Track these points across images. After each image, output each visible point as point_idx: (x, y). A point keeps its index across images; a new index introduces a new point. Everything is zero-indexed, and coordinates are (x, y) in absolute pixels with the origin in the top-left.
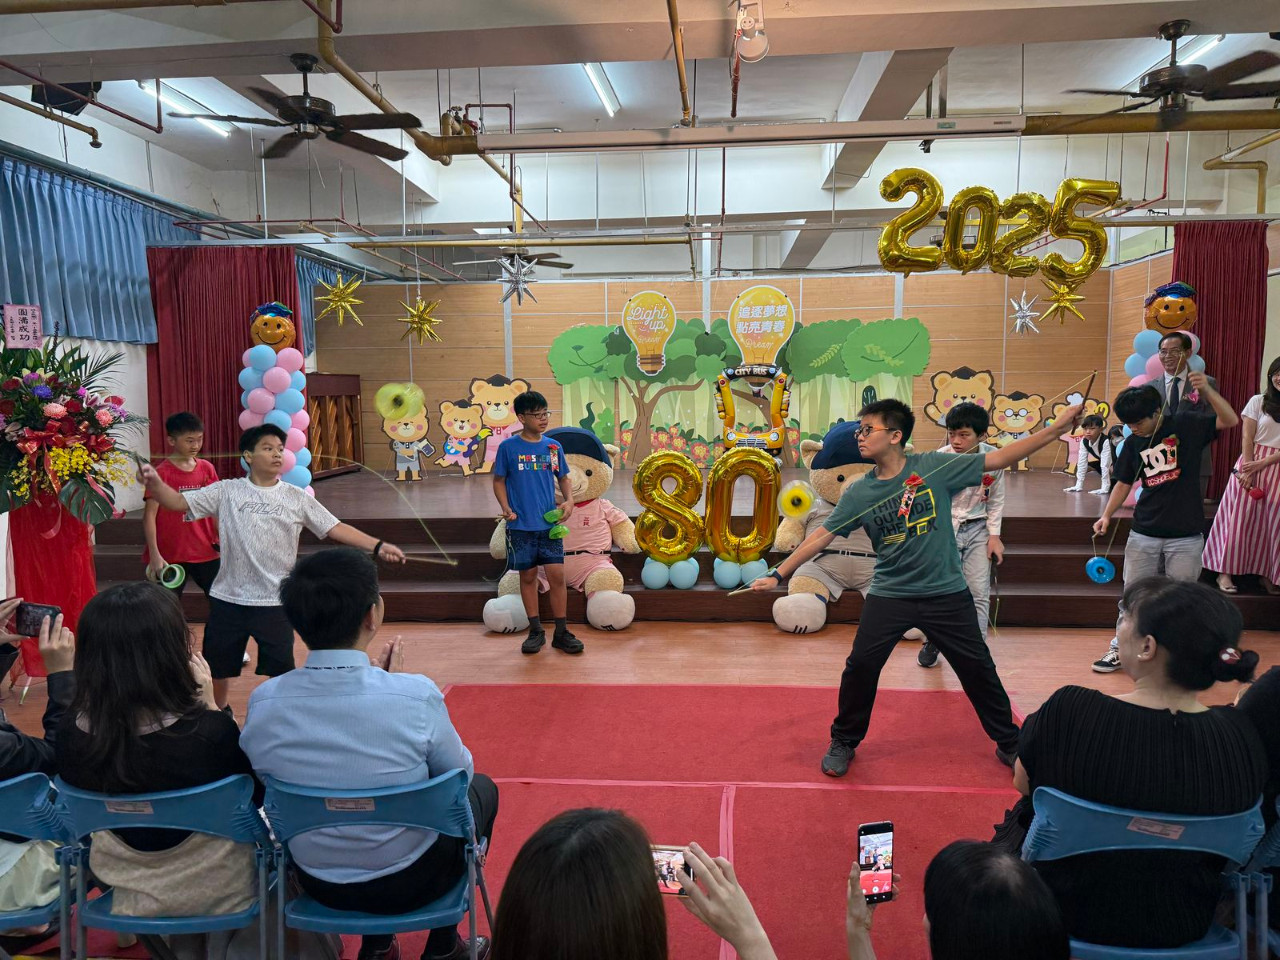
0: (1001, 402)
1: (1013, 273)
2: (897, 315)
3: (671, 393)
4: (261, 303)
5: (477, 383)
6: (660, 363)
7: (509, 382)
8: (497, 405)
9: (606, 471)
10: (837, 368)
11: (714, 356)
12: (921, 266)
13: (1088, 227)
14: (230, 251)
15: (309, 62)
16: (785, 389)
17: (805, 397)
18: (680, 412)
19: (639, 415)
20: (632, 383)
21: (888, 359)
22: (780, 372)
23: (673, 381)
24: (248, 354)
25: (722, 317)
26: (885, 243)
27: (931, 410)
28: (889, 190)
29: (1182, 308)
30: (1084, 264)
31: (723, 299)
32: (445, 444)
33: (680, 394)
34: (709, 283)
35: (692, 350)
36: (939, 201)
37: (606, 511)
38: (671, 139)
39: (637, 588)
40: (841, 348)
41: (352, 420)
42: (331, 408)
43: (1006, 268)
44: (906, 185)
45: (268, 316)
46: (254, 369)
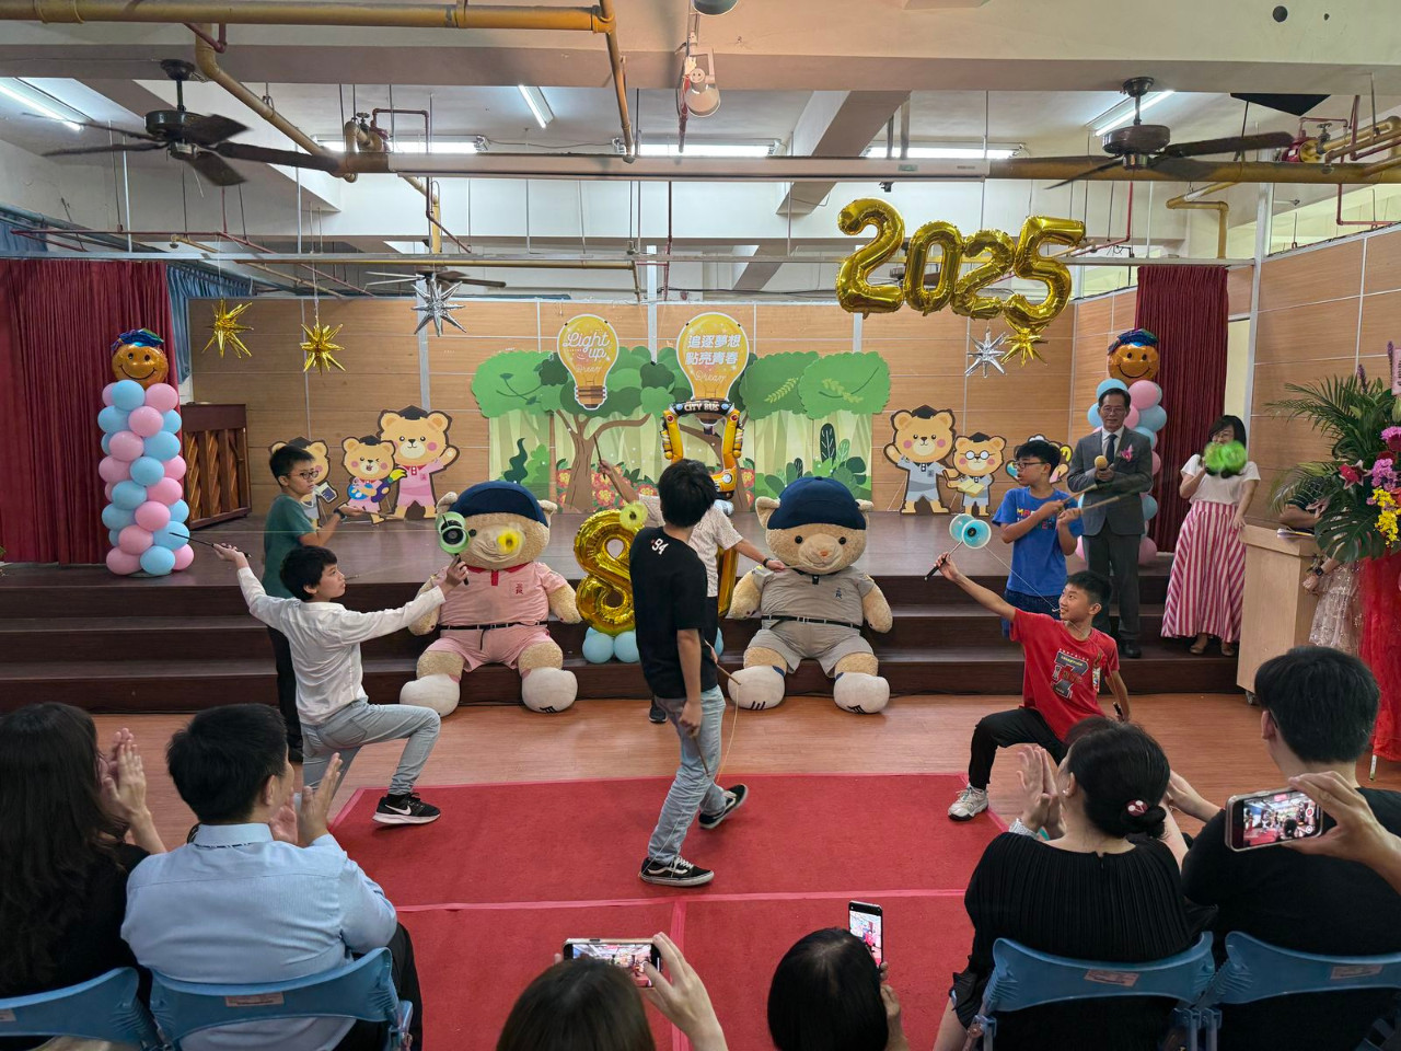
0: (961, 444)
1: (976, 315)
2: (857, 348)
3: (614, 429)
4: (123, 330)
5: (387, 416)
6: (601, 396)
7: (426, 415)
8: (412, 441)
9: (543, 531)
10: (794, 404)
11: (661, 389)
12: (880, 306)
13: (1052, 268)
14: (86, 266)
15: (184, 71)
16: (738, 426)
17: (760, 435)
18: (624, 452)
19: (578, 452)
20: (570, 418)
21: (847, 396)
22: (732, 409)
23: (616, 416)
24: (110, 391)
25: (669, 345)
26: (844, 280)
27: (891, 451)
28: (848, 222)
29: (1145, 357)
30: (1048, 306)
31: (671, 325)
32: (350, 487)
33: (624, 431)
34: (655, 307)
35: (637, 382)
36: (900, 235)
37: (542, 576)
38: (611, 169)
39: (578, 663)
40: (798, 382)
41: (236, 457)
42: (211, 445)
43: (968, 310)
44: (868, 216)
45: (133, 346)
46: (116, 407)
